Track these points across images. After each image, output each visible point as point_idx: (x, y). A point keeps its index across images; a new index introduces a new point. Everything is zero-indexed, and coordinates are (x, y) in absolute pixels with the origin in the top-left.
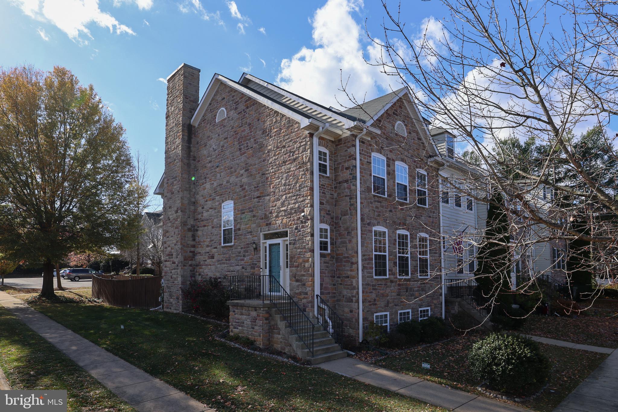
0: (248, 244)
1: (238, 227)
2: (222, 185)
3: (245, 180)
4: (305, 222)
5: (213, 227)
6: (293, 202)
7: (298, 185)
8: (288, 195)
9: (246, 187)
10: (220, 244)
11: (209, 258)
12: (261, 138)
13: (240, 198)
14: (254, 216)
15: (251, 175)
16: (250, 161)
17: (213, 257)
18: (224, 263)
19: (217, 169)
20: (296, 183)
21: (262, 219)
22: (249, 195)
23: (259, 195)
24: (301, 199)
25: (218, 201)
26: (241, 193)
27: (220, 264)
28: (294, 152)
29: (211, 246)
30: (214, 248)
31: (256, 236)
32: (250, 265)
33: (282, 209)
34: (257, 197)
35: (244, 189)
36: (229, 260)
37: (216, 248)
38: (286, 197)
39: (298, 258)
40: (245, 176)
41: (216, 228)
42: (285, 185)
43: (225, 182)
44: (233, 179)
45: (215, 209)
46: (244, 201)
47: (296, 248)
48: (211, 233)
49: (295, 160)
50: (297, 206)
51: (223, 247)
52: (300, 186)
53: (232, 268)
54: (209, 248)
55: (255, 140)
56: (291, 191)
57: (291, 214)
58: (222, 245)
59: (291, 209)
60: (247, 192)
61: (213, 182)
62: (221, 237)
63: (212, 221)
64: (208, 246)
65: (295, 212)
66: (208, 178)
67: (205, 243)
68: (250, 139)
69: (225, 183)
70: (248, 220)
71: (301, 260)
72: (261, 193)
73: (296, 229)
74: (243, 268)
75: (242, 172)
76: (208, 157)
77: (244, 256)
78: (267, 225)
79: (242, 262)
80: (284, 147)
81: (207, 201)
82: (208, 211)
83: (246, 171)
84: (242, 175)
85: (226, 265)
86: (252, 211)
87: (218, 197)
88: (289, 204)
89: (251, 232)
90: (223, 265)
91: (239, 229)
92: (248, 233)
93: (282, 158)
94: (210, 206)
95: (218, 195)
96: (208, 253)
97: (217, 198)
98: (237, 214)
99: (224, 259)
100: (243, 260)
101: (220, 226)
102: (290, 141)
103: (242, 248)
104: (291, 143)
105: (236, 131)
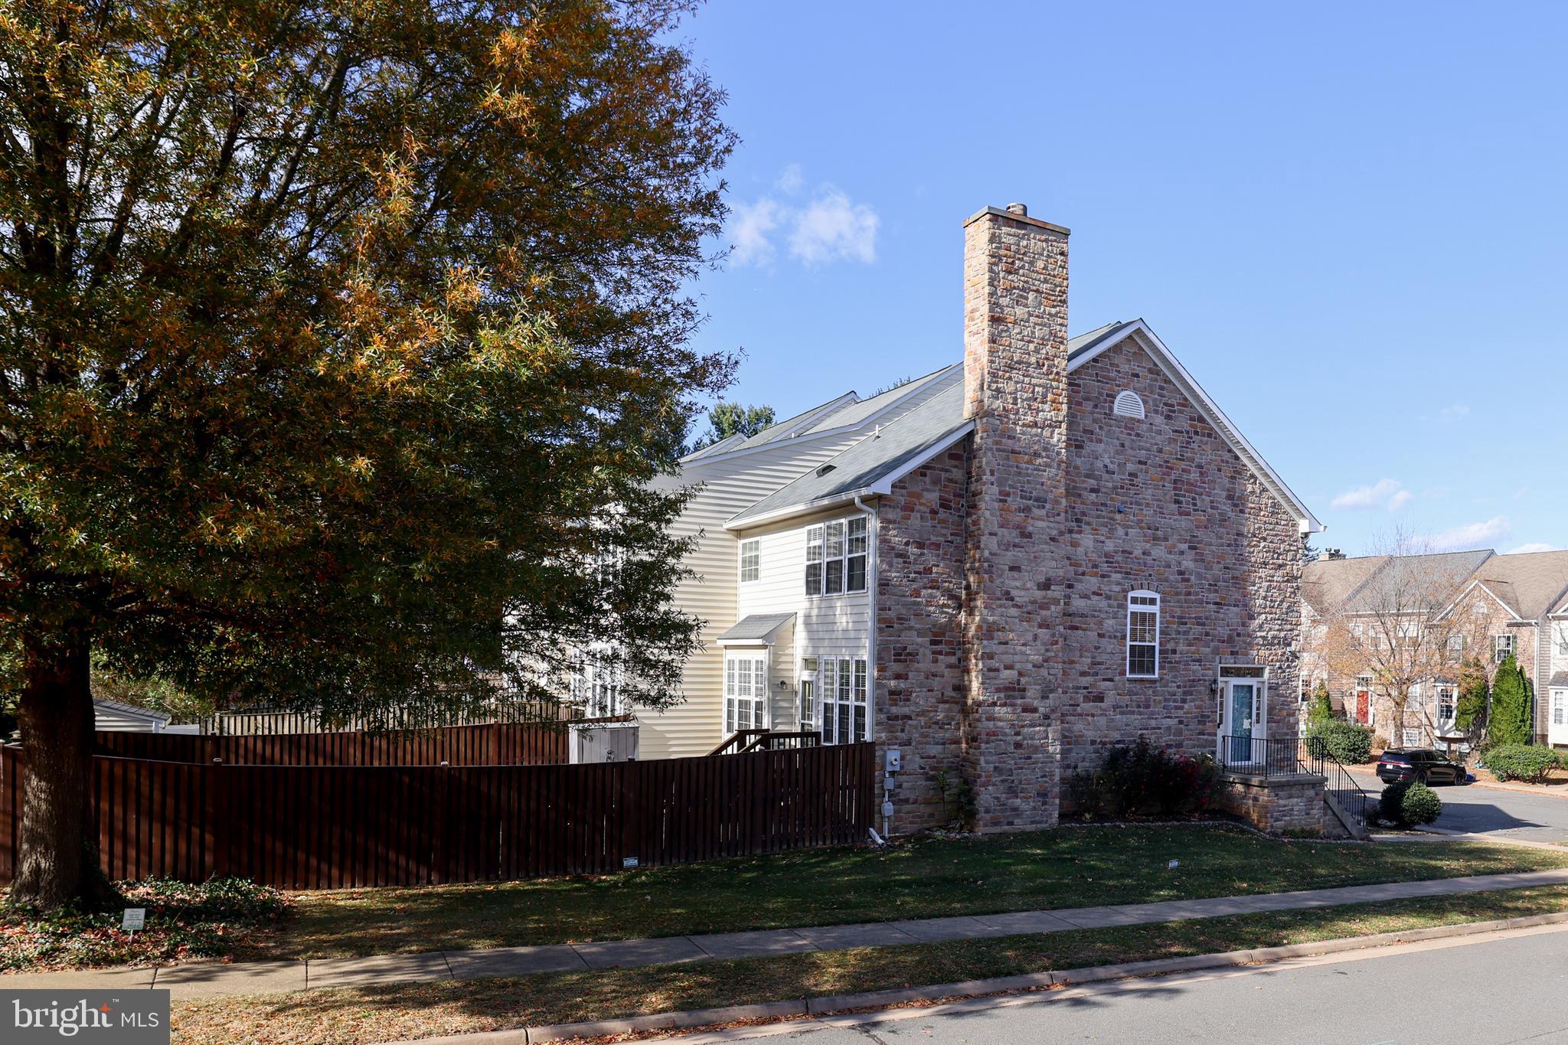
0: (1194, 681)
1: (1169, 646)
2: (1131, 553)
3: (1188, 563)
4: (1292, 661)
5: (1101, 636)
6: (1277, 627)
7: (1285, 605)
8: (1269, 617)
9: (1193, 578)
10: (1123, 673)
11: (1087, 699)
12: (1225, 504)
13: (1177, 594)
14: (1207, 634)
15: (1203, 561)
16: (1199, 533)
17: (1100, 698)
18: (1133, 713)
19: (1118, 517)
20: (1282, 602)
21: (1223, 642)
22: (1197, 594)
23: (1218, 600)
24: (1289, 627)
25: (1118, 584)
26: (1179, 585)
27: (1122, 713)
28: (1279, 554)
29: (1097, 674)
30: (1104, 680)
31: (1209, 669)
32: (1196, 717)
33: (1259, 634)
34: (1216, 603)
35: (1188, 580)
36: (1148, 706)
37: (1111, 680)
38: (1266, 619)
39: (1280, 710)
40: (1190, 558)
41: (1110, 637)
42: (1265, 598)
43: (1140, 551)
44: (1159, 552)
45: (1108, 598)
46: (1186, 601)
47: (1278, 695)
48: (1097, 648)
49: (1280, 566)
50: (1282, 634)
51: (1129, 680)
52: (1289, 607)
53: (1153, 723)
54: (1089, 679)
55: (1212, 502)
56: (1274, 610)
57: (1272, 644)
58: (1128, 676)
59: (1274, 638)
60: (1192, 586)
61: (1102, 538)
62: (1124, 659)
63: (1100, 623)
64: (1083, 674)
65: (1279, 644)
66: (1088, 523)
67: (1077, 666)
68: (1201, 494)
69: (1138, 552)
70: (1195, 639)
71: (1285, 713)
72: (1223, 598)
73: (1280, 668)
74: (1181, 722)
75: (1184, 547)
76: (1088, 476)
77: (1184, 701)
78: (1232, 653)
79: (1180, 713)
80: (1265, 539)
81: (1083, 574)
82: (1086, 597)
83: (1190, 548)
84: (1182, 553)
85: (1136, 716)
86: (1204, 624)
87: (1119, 576)
88: (1270, 629)
89: (1199, 661)
90: (1133, 717)
91: (1174, 652)
92: (1194, 661)
93: (1261, 555)
94: (1095, 589)
95: (1121, 572)
96: (1085, 688)
97: (1114, 575)
98: (1168, 622)
99: (1134, 704)
100: (1182, 708)
101: (1124, 637)
102: (1276, 535)
103: (1179, 687)
104: (1276, 539)
105: (1168, 462)
